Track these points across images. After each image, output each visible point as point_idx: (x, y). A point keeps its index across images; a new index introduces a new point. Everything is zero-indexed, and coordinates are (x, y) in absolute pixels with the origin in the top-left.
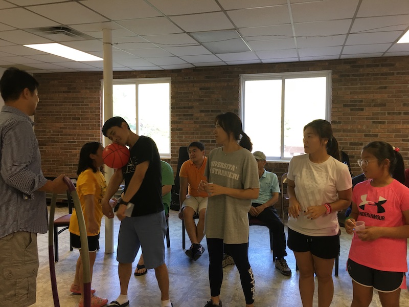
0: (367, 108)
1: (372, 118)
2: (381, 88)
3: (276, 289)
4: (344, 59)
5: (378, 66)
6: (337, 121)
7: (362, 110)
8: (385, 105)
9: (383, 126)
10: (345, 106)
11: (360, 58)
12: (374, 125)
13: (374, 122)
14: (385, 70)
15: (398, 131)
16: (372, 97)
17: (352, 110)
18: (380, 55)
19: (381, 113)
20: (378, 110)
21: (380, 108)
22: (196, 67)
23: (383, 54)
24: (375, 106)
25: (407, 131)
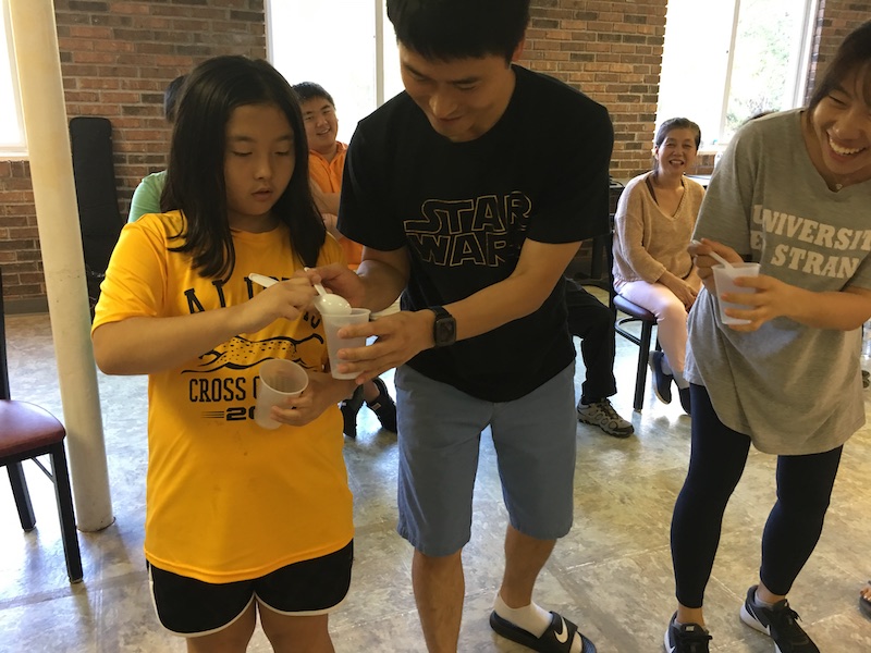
1: (572, 47)
7: (555, 25)
8: (595, 17)
9: (590, 66)
12: (574, 63)
13: (574, 57)
15: (613, 77)
17: (536, 24)
19: (588, 35)
20: (581, 26)
21: (586, 22)
24: (579, 17)
25: (628, 79)
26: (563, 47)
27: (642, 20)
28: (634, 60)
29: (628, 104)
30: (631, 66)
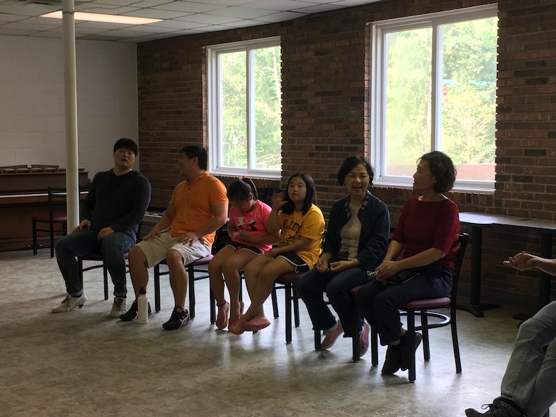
0: (553, 79)
6: (505, 106)
7: (544, 81)
10: (517, 74)
17: (528, 83)
22: (310, 14)
26: (553, 99)
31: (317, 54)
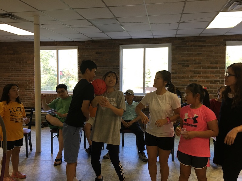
0: (191, 65)
1: (194, 71)
2: (198, 54)
3: (139, 170)
4: (178, 37)
5: (196, 41)
6: (175, 72)
7: (188, 66)
8: (201, 63)
9: (200, 75)
10: (179, 64)
11: (187, 37)
12: (195, 75)
13: (195, 73)
14: (200, 44)
15: (208, 78)
16: (193, 59)
17: (183, 66)
18: (198, 35)
19: (199, 68)
20: (197, 66)
21: (198, 65)
22: (93, 40)
23: (200, 35)
24: (195, 64)
25: (213, 78)
26: (191, 71)
27: (217, 63)
28: (214, 73)
29: (214, 85)
30: (214, 75)
31: (96, 53)
